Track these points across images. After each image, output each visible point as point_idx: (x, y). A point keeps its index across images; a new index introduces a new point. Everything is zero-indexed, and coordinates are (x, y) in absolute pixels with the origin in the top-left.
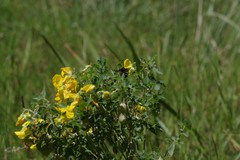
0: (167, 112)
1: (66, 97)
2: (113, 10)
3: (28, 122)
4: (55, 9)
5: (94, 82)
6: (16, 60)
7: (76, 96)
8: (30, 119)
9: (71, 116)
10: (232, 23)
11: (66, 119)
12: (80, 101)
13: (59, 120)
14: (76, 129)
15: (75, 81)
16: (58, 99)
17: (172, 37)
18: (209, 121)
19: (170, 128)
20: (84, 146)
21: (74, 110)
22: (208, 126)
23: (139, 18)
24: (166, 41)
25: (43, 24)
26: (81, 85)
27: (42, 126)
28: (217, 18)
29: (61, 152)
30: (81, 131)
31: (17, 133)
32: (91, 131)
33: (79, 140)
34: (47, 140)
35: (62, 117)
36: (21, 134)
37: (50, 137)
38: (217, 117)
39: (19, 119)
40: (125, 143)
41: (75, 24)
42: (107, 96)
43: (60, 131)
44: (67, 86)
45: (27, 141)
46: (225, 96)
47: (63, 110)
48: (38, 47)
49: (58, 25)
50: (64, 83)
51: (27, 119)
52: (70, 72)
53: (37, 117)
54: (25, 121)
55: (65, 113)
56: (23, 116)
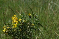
0: (41, 26)
1: (15, 22)
2: (28, 2)
3: (6, 28)
4: (14, 2)
5: (21, 18)
6: (4, 14)
7: (17, 22)
8: (6, 27)
9: (16, 26)
10: (57, 5)
11: (15, 27)
12: (18, 23)
13: (13, 27)
14: (17, 30)
15: (17, 18)
16: (13, 22)
17: (42, 8)
18: (51, 28)
19: (41, 30)
20: (19, 34)
21: (17, 25)
22: (51, 29)
23: (34, 4)
24: (41, 9)
25: (11, 5)
26: (18, 19)
27: (9, 29)
28: (53, 4)
29: (13, 35)
30: (18, 30)
31: (3, 30)
32: (21, 30)
33: (18, 32)
34: (10, 32)
35: (14, 27)
36: (4, 31)
37: (11, 31)
38: (53, 27)
39: (4, 27)
40: (29, 33)
41: (19, 5)
42: (25, 22)
43: (13, 30)
44: (15, 19)
45: (6, 32)
46: (55, 23)
47: (14, 25)
48: (10, 11)
49: (15, 5)
50: (14, 19)
51: (5, 27)
52: (16, 16)
53: (8, 26)
54: (5, 28)
55: (14, 26)
56: (4, 26)
